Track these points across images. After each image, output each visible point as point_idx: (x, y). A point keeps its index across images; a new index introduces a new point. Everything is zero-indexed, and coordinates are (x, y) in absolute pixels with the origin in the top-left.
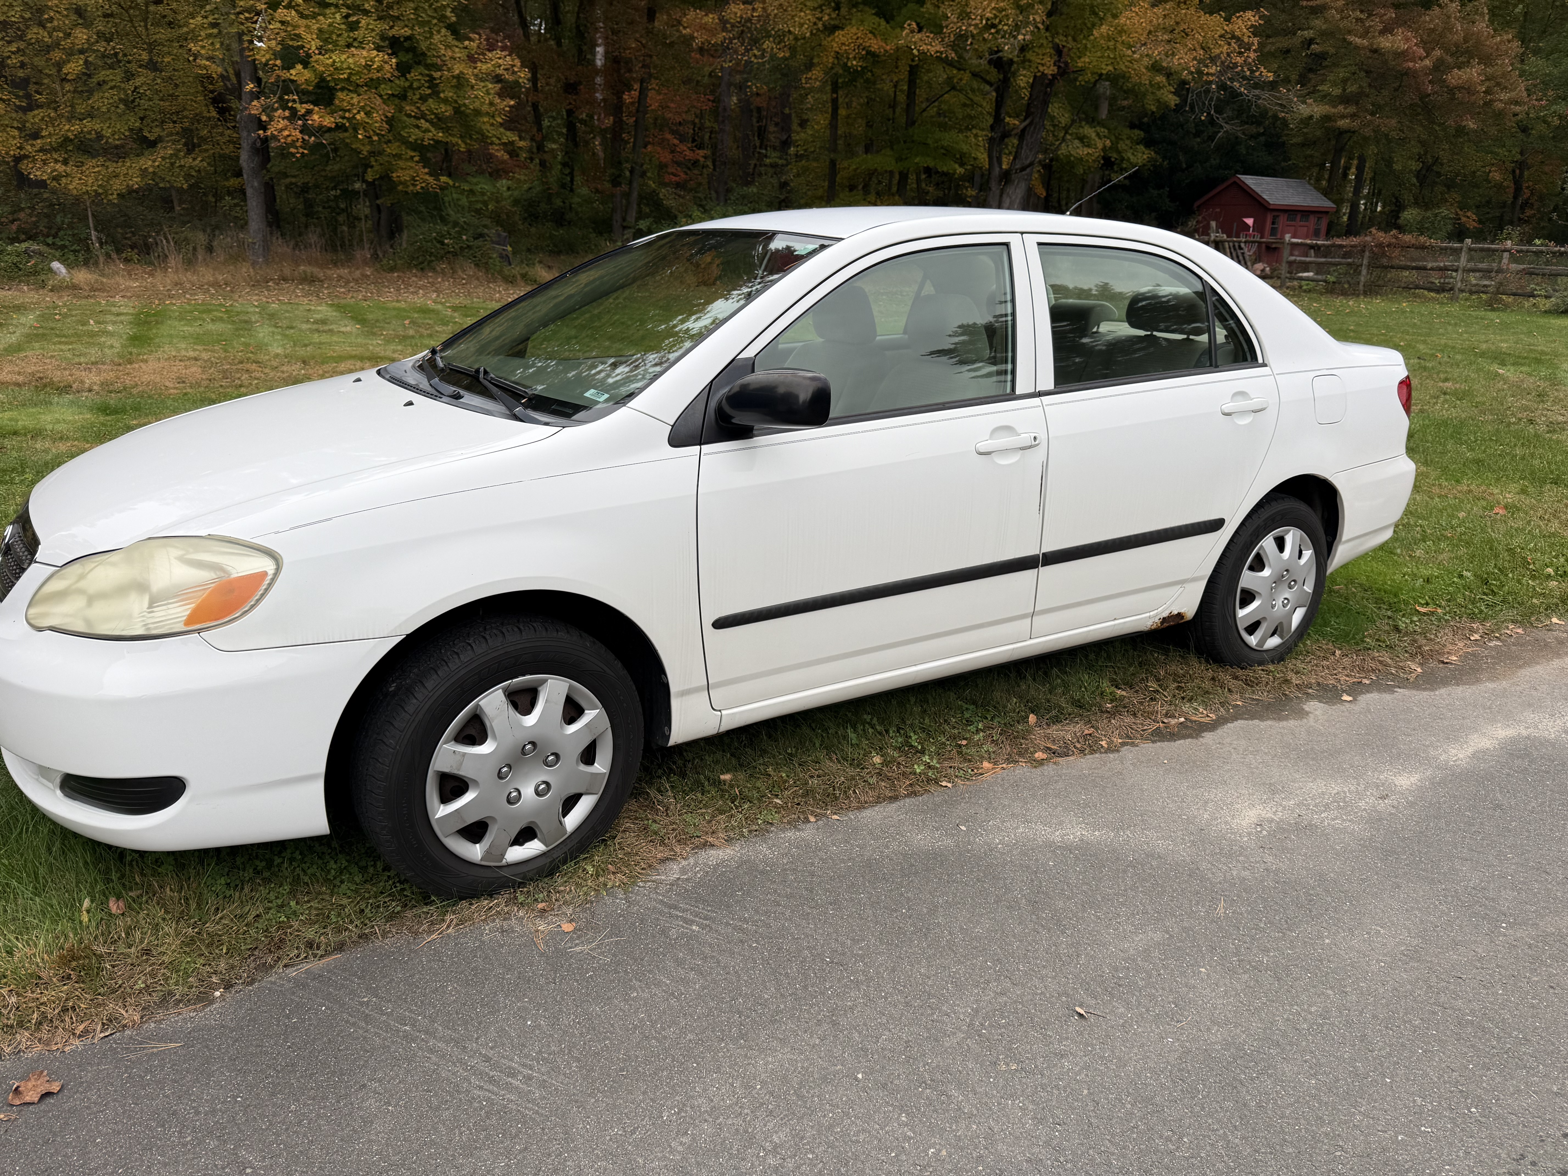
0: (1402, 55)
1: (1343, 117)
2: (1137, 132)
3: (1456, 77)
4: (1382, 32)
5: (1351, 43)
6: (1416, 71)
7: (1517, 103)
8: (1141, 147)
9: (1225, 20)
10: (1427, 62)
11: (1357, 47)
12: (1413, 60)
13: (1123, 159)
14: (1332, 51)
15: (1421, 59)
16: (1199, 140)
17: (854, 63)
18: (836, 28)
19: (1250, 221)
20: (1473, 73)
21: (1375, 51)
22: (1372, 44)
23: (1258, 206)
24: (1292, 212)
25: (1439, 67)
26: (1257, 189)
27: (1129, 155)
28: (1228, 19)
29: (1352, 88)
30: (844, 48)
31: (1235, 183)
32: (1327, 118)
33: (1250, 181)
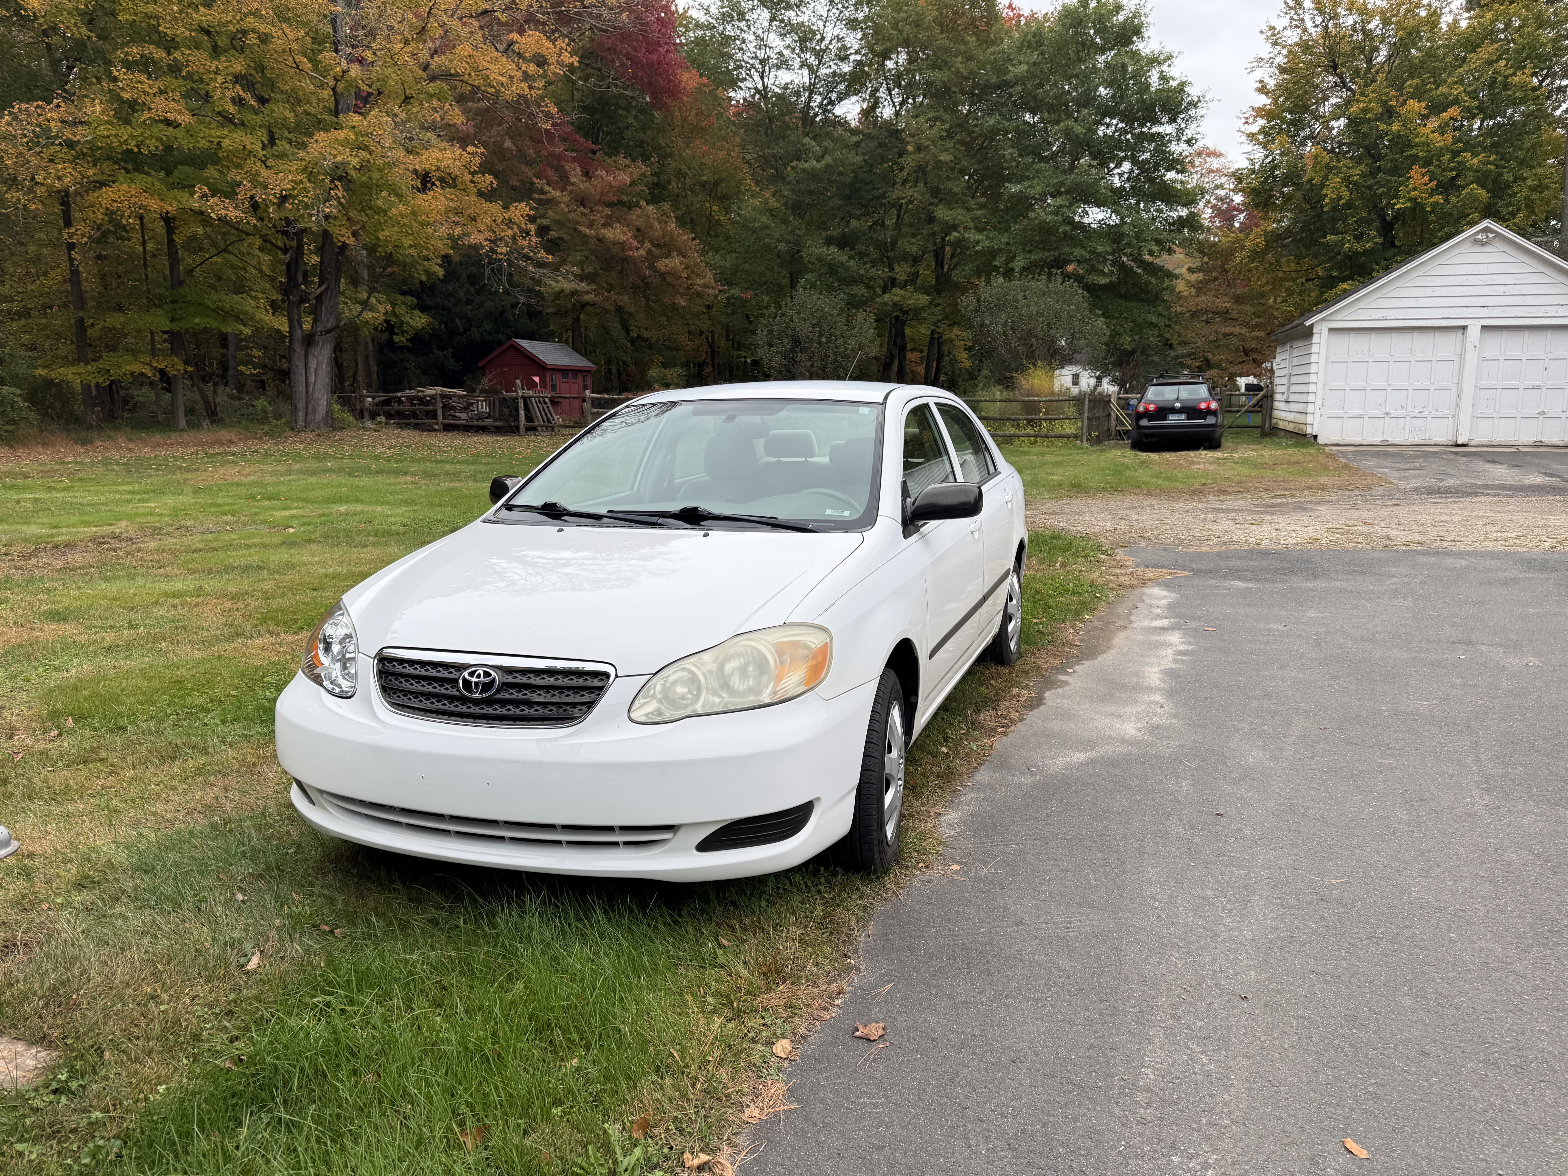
0: (622, 245)
1: (587, 293)
2: (409, 298)
3: (663, 264)
4: (604, 225)
5: (581, 232)
6: (635, 259)
7: (709, 287)
8: (417, 312)
9: (504, 208)
10: (642, 252)
11: (585, 236)
12: (631, 249)
13: (402, 323)
14: (567, 237)
15: (637, 249)
16: (470, 307)
17: (131, 221)
18: (102, 184)
19: (537, 379)
20: (674, 263)
21: (600, 240)
22: (597, 234)
23: (540, 367)
24: (564, 371)
25: (651, 258)
26: (534, 352)
27: (408, 318)
28: (506, 207)
29: (589, 269)
30: (115, 204)
31: (512, 346)
32: (574, 293)
33: (524, 344)
